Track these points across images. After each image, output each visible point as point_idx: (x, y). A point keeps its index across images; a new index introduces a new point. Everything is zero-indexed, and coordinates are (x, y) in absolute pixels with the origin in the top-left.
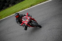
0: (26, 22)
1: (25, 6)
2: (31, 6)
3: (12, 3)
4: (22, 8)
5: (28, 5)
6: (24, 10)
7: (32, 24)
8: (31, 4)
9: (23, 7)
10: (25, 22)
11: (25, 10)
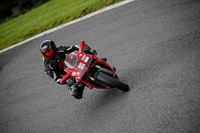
0: (78, 73)
1: (63, 14)
2: (85, 12)
3: (20, 4)
4: (53, 19)
5: (73, 8)
6: (60, 27)
7: (96, 79)
8: (83, 6)
9: (59, 16)
10: (74, 74)
11: (65, 25)
